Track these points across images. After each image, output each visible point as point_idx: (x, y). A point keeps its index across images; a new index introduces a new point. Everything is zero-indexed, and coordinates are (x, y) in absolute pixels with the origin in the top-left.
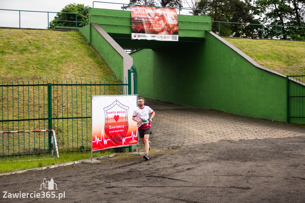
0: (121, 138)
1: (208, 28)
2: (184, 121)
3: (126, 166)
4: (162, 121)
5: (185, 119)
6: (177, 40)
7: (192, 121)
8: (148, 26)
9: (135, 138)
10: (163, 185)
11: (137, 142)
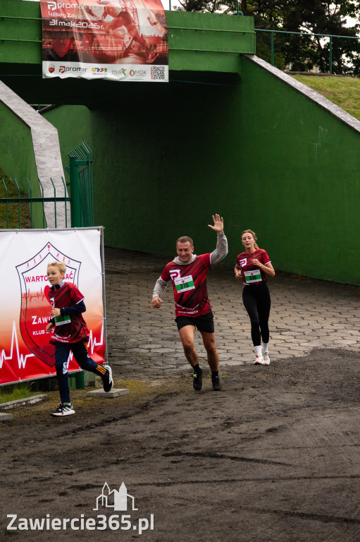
1: (246, 46)
3: (89, 427)
4: (135, 302)
6: (166, 79)
7: (220, 301)
8: (87, 42)
10: (227, 477)
11: (102, 362)
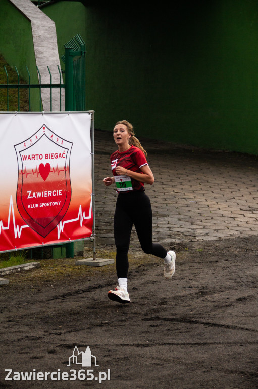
0: (55, 222)
2: (179, 181)
3: (77, 293)
5: (179, 176)
7: (199, 181)
9: (86, 222)
10: (199, 341)
11: (90, 234)
